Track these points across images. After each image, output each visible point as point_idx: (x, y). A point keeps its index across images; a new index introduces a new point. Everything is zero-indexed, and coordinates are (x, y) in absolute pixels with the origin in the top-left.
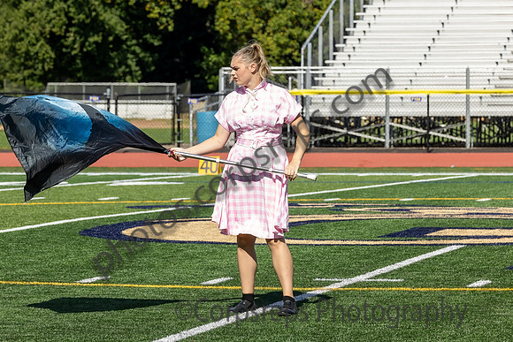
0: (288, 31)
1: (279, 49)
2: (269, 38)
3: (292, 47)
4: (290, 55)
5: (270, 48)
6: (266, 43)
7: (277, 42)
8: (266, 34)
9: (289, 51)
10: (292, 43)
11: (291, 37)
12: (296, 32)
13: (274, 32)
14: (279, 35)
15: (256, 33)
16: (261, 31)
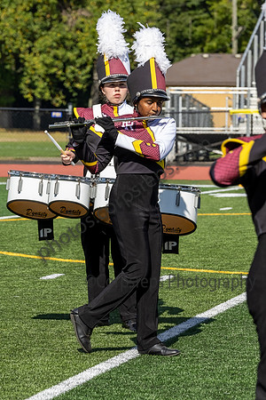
0: (53, 52)
1: (45, 68)
2: (35, 58)
3: (57, 67)
4: (55, 74)
5: (36, 67)
6: (32, 63)
7: (43, 62)
8: (32, 54)
9: (54, 70)
10: (57, 63)
11: (56, 57)
12: (60, 52)
13: (40, 52)
14: (45, 55)
15: (24, 54)
16: (28, 52)
